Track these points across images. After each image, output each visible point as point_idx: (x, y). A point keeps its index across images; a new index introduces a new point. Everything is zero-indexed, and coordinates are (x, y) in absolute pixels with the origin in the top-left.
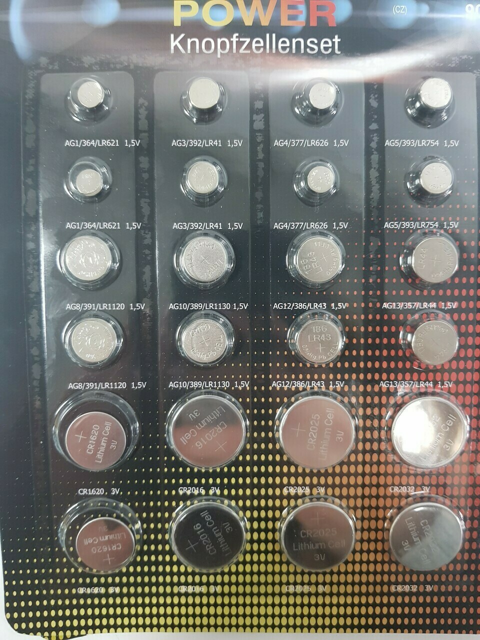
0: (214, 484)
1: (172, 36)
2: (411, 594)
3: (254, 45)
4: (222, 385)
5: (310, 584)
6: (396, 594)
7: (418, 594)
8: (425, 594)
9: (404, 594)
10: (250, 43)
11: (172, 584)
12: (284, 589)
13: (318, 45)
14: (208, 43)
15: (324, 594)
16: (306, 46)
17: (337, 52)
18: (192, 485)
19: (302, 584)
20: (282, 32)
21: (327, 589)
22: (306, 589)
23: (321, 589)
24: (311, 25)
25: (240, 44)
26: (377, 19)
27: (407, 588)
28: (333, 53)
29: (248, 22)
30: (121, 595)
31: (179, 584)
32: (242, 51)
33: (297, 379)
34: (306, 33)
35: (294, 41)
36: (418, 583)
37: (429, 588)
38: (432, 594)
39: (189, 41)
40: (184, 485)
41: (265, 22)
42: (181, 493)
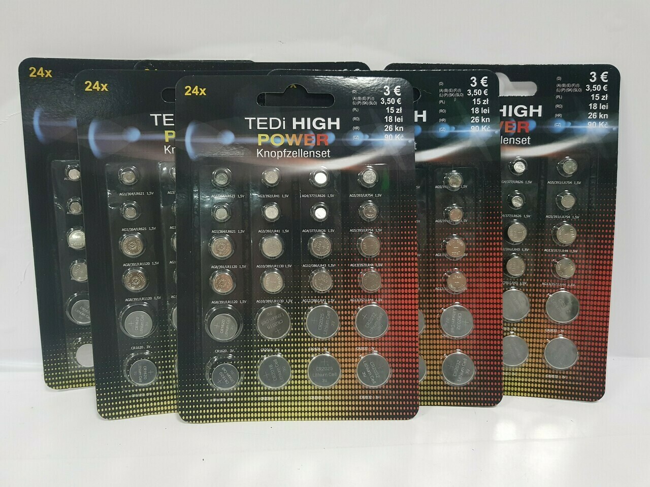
0: (277, 347)
1: (258, 150)
2: (369, 400)
3: (293, 154)
4: (280, 301)
5: (321, 395)
6: (362, 400)
7: (372, 400)
8: (375, 400)
9: (365, 400)
10: (291, 153)
11: (257, 396)
12: (310, 398)
13: (321, 154)
14: (273, 153)
15: (328, 400)
16: (315, 154)
17: (329, 156)
18: (267, 347)
19: (318, 395)
20: (305, 148)
21: (330, 398)
22: (320, 398)
23: (327, 398)
24: (318, 145)
25: (287, 153)
26: (346, 142)
27: (367, 397)
28: (327, 157)
29: (291, 144)
30: (233, 402)
31: (261, 396)
32: (288, 156)
33: (314, 298)
34: (316, 148)
35: (310, 152)
36: (372, 395)
37: (377, 397)
38: (379, 400)
39: (265, 152)
40: (263, 347)
41: (298, 144)
42: (262, 351)
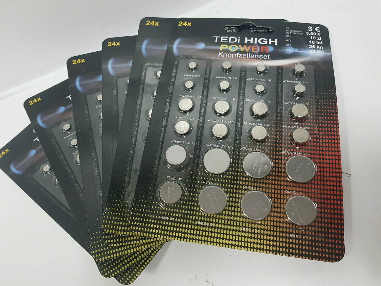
0: (217, 181)
1: (219, 53)
2: (296, 239)
3: (243, 56)
4: (223, 146)
5: (252, 228)
6: (289, 238)
7: (299, 239)
8: (302, 240)
9: (292, 238)
10: (242, 55)
11: (195, 220)
12: (241, 229)
13: (263, 57)
14: (230, 55)
16: (259, 57)
17: (268, 59)
18: (208, 180)
19: (249, 228)
20: (252, 53)
21: (259, 231)
22: (250, 230)
23: (256, 231)
24: (261, 52)
25: (239, 55)
26: (282, 52)
27: (294, 236)
29: (242, 50)
30: (174, 222)
31: (198, 220)
32: (239, 57)
33: (251, 147)
34: (259, 53)
35: (255, 55)
36: (299, 234)
37: (304, 237)
38: (305, 240)
39: (224, 54)
41: (247, 50)
42: (204, 183)
